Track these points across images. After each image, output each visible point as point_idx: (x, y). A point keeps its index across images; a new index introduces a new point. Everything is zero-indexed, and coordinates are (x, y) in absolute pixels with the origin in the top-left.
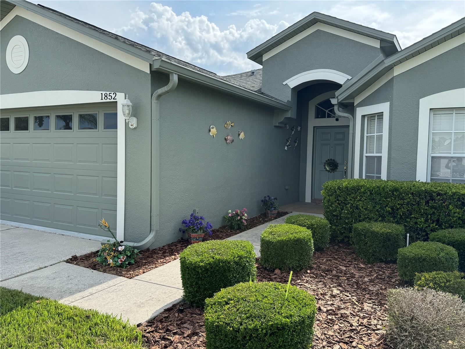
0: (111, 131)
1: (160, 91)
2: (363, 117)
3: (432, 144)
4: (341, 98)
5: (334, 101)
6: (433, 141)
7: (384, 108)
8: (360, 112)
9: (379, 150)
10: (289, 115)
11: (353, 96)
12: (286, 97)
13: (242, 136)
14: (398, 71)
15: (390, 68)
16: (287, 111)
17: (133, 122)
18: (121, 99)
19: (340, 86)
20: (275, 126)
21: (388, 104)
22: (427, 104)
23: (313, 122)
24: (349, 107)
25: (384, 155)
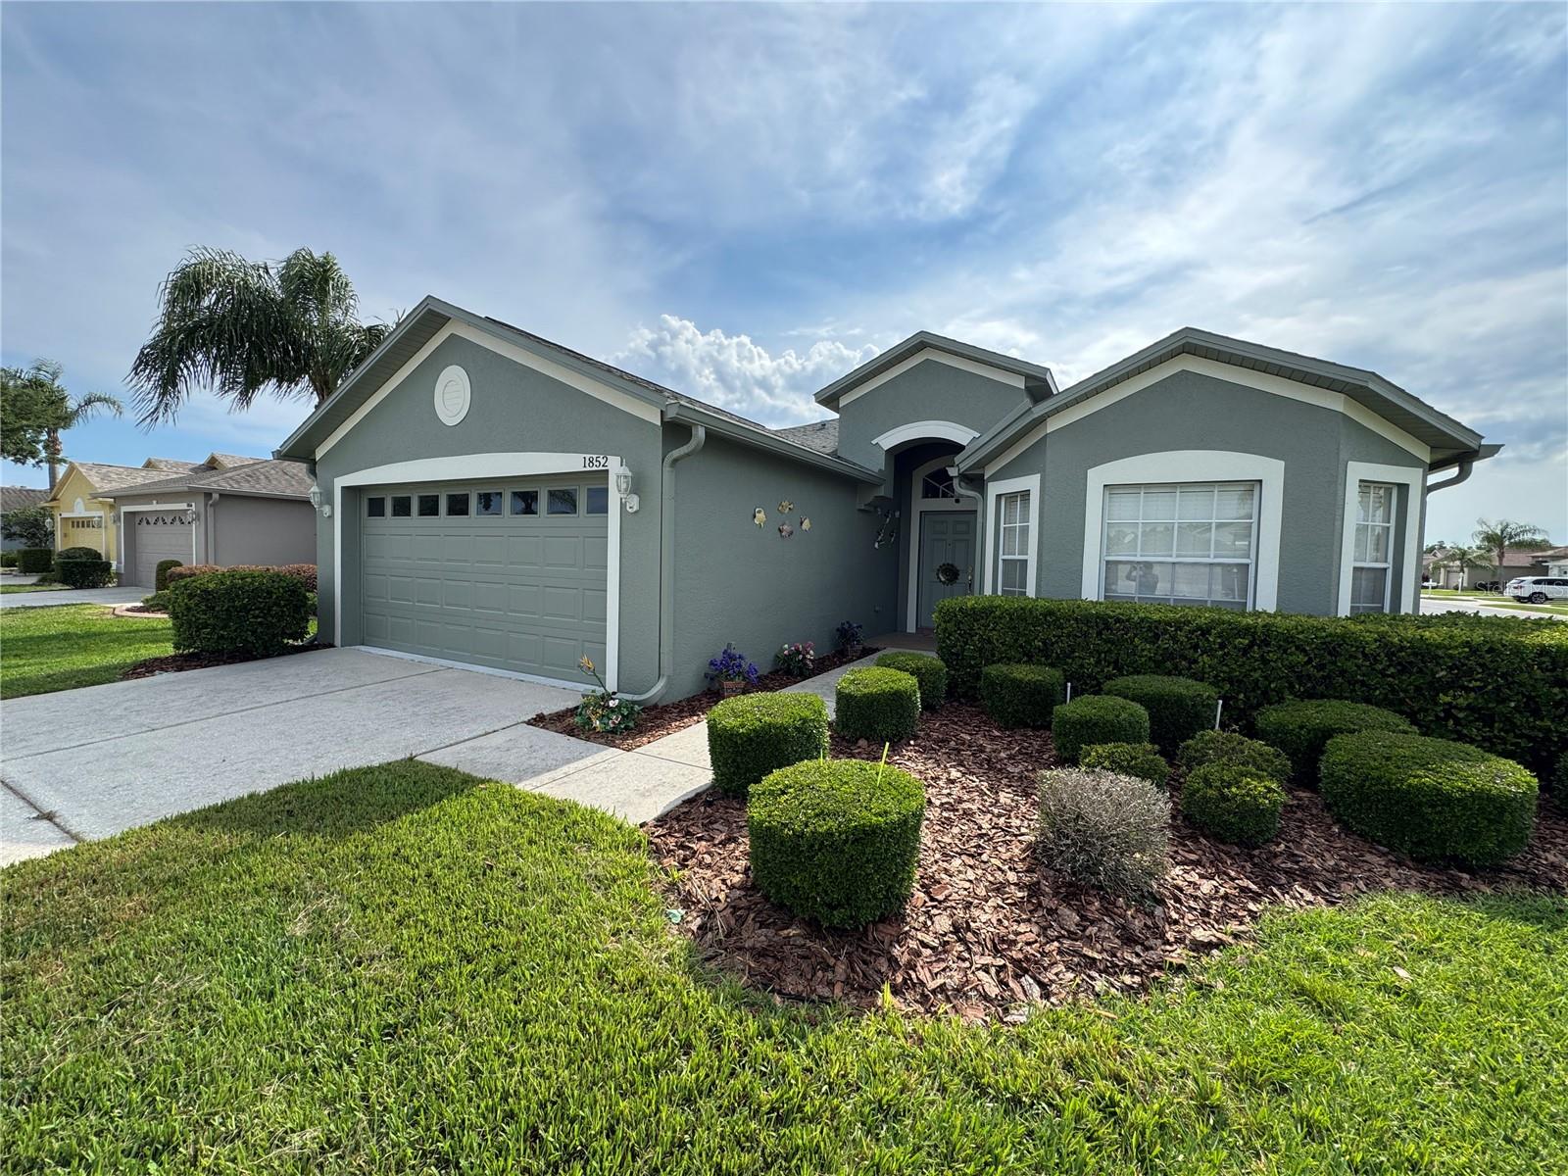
0: (597, 517)
1: (676, 453)
2: (999, 497)
3: (1109, 542)
4: (964, 467)
5: (953, 472)
7: (1031, 483)
8: (994, 489)
9: (1024, 551)
10: (881, 492)
11: (982, 464)
12: (877, 465)
13: (806, 525)
14: (1053, 425)
15: (1041, 420)
16: (877, 486)
17: (634, 503)
18: (615, 466)
19: (961, 448)
20: (860, 510)
21: (1037, 477)
22: (1098, 477)
23: (920, 504)
24: (976, 481)
25: (1032, 558)
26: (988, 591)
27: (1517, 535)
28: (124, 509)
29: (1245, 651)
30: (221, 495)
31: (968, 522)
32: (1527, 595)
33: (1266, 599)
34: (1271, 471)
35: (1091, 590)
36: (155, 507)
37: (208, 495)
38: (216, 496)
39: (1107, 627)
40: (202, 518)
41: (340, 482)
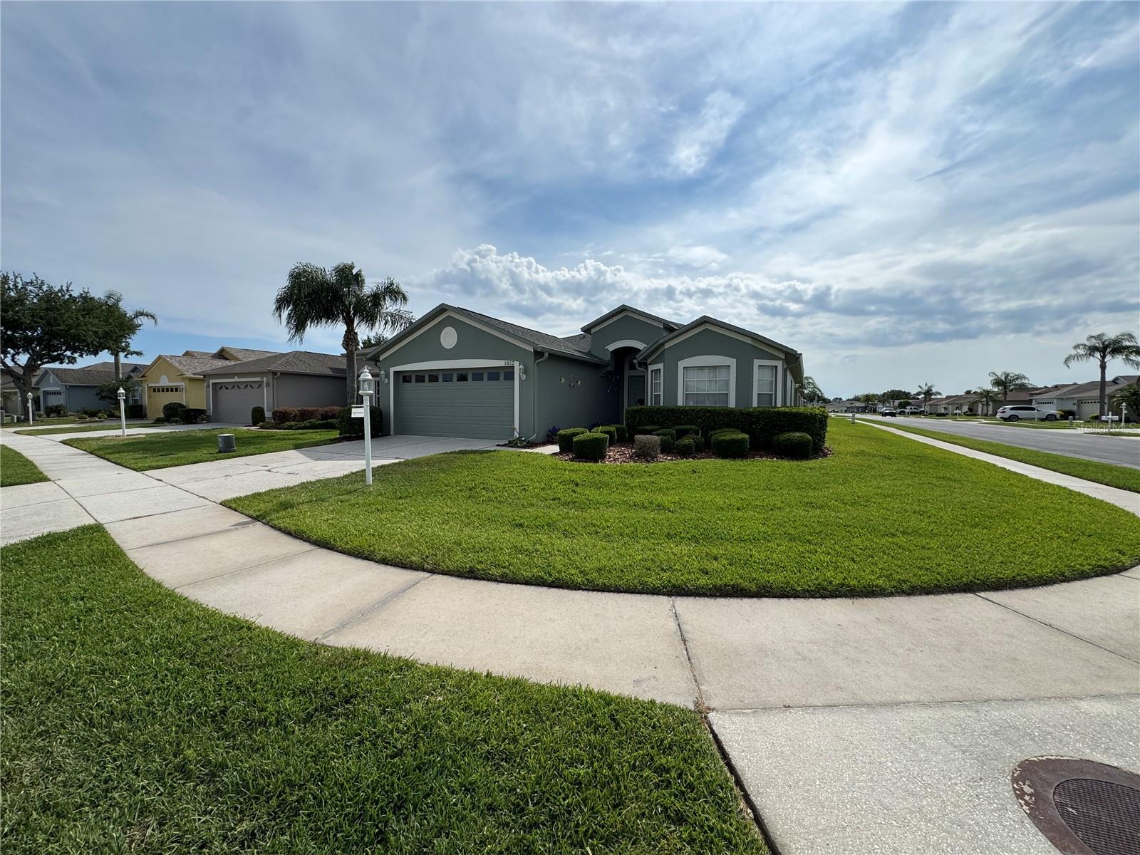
0: (507, 382)
1: (538, 361)
2: (652, 371)
3: (686, 387)
4: (639, 359)
5: (635, 361)
6: (686, 384)
7: (660, 366)
8: (651, 368)
9: (660, 392)
10: (609, 369)
11: (646, 358)
12: (608, 358)
13: (579, 383)
14: (667, 346)
15: (663, 344)
16: (607, 366)
17: (524, 377)
18: (516, 364)
19: (639, 351)
20: (602, 377)
21: (663, 364)
22: (682, 364)
23: (628, 373)
24: (644, 365)
25: (662, 393)
26: (649, 405)
27: (1014, 380)
28: (212, 381)
29: (709, 417)
30: (281, 373)
31: (642, 380)
32: (1007, 417)
33: (732, 404)
34: (732, 362)
35: (680, 403)
36: (236, 379)
37: (275, 373)
38: (279, 374)
39: (675, 413)
40: (271, 385)
41: (392, 370)
